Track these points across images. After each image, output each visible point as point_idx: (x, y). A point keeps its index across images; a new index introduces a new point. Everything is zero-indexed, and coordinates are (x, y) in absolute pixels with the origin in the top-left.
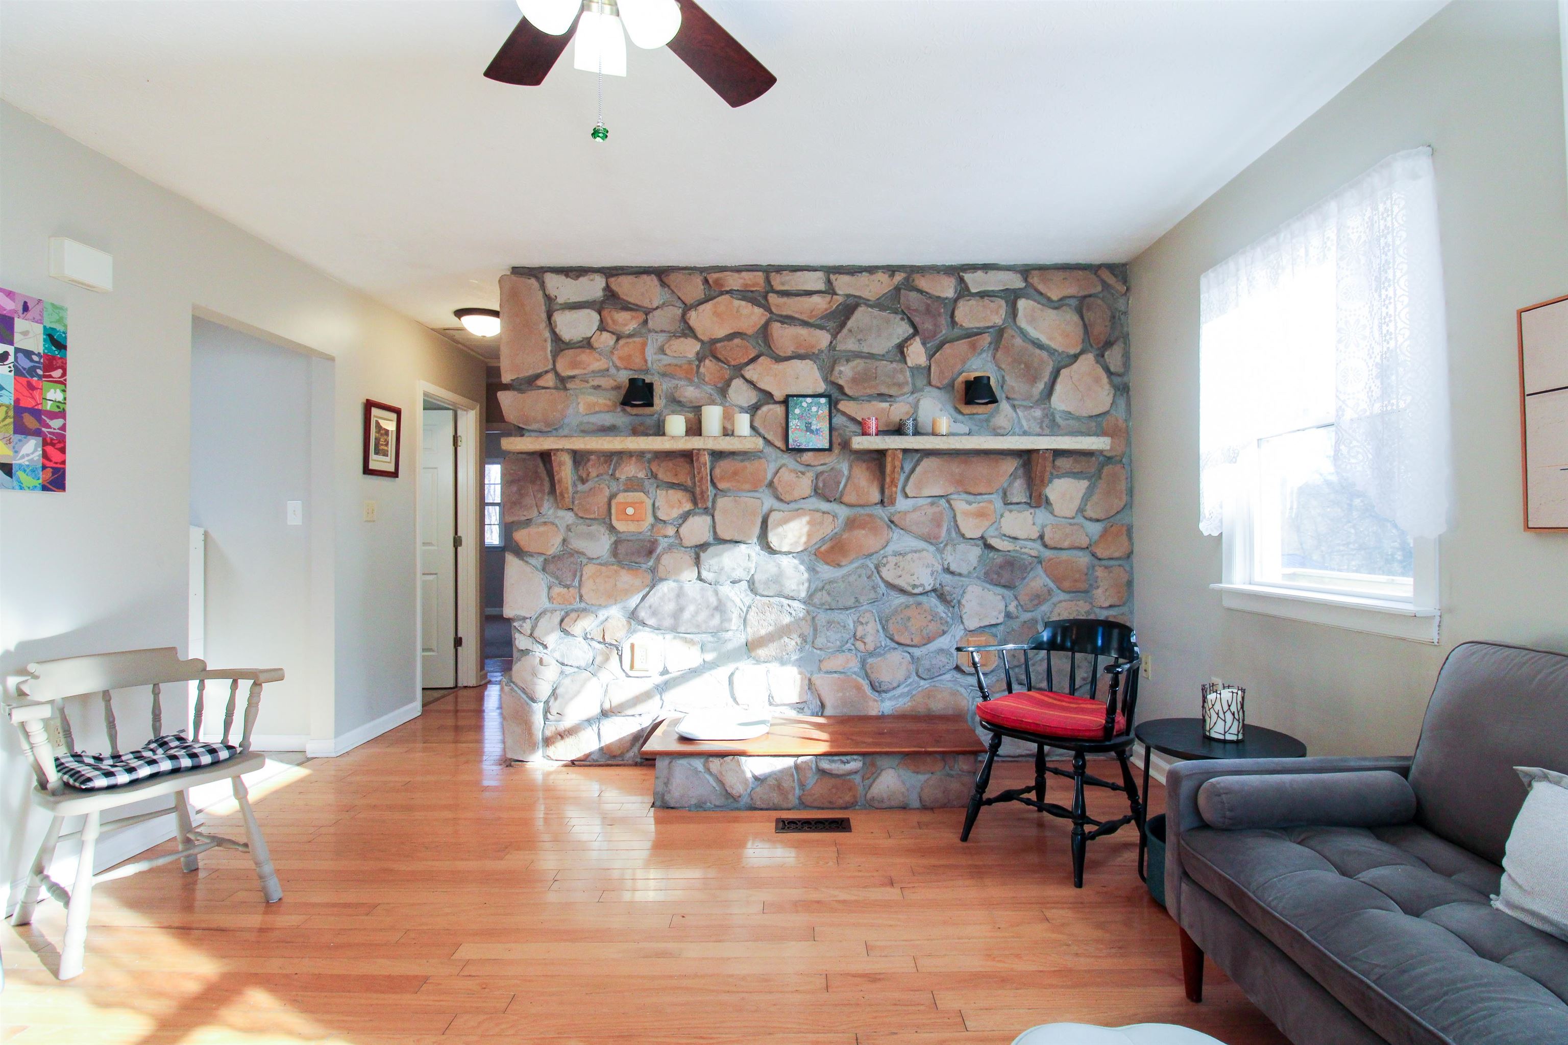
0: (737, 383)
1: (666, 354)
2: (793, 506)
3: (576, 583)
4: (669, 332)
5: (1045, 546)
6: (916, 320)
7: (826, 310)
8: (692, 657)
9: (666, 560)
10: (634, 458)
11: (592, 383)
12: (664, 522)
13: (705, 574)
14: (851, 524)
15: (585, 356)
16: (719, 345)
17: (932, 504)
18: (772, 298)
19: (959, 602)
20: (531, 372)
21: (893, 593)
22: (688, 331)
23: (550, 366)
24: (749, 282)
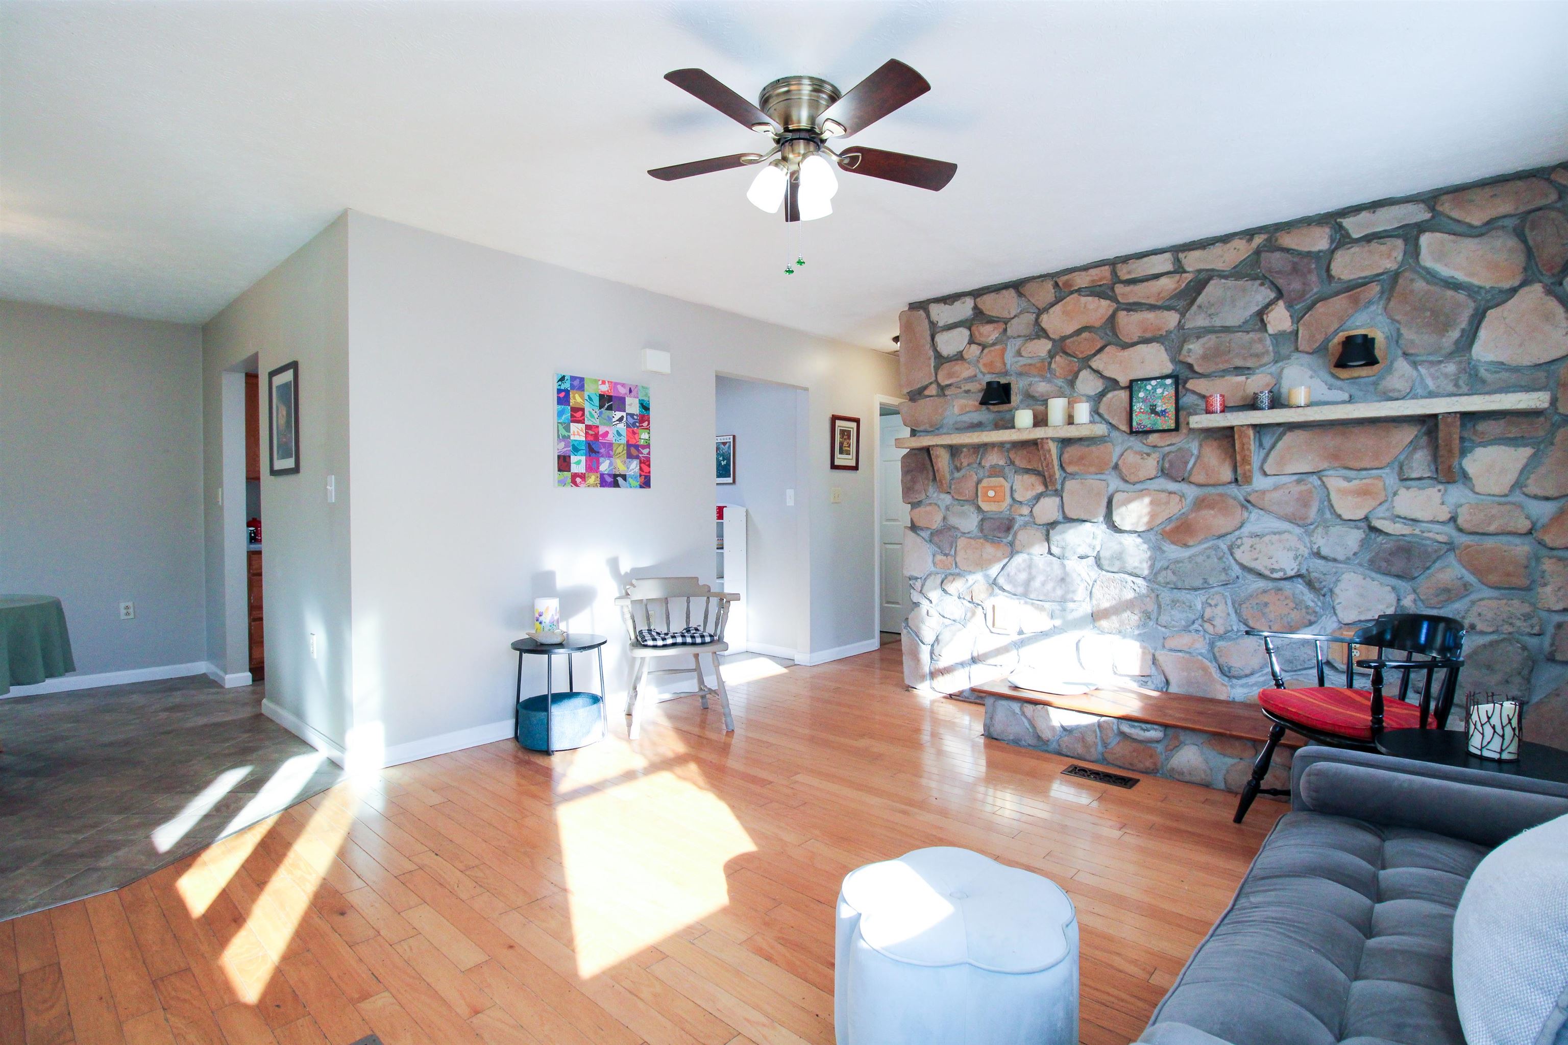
0: (1085, 374)
1: (1022, 356)
2: (1138, 487)
3: (953, 552)
4: (1024, 336)
5: (1460, 530)
6: (1281, 282)
7: (1175, 289)
8: (1043, 622)
9: (1022, 536)
10: (996, 449)
11: (963, 389)
12: (1021, 503)
13: (1054, 550)
14: (1200, 504)
15: (958, 368)
16: (1068, 341)
17: (1298, 482)
18: (1119, 289)
19: (1331, 590)
20: (919, 386)
21: (1250, 577)
22: (1041, 333)
23: (933, 379)
24: (1095, 278)
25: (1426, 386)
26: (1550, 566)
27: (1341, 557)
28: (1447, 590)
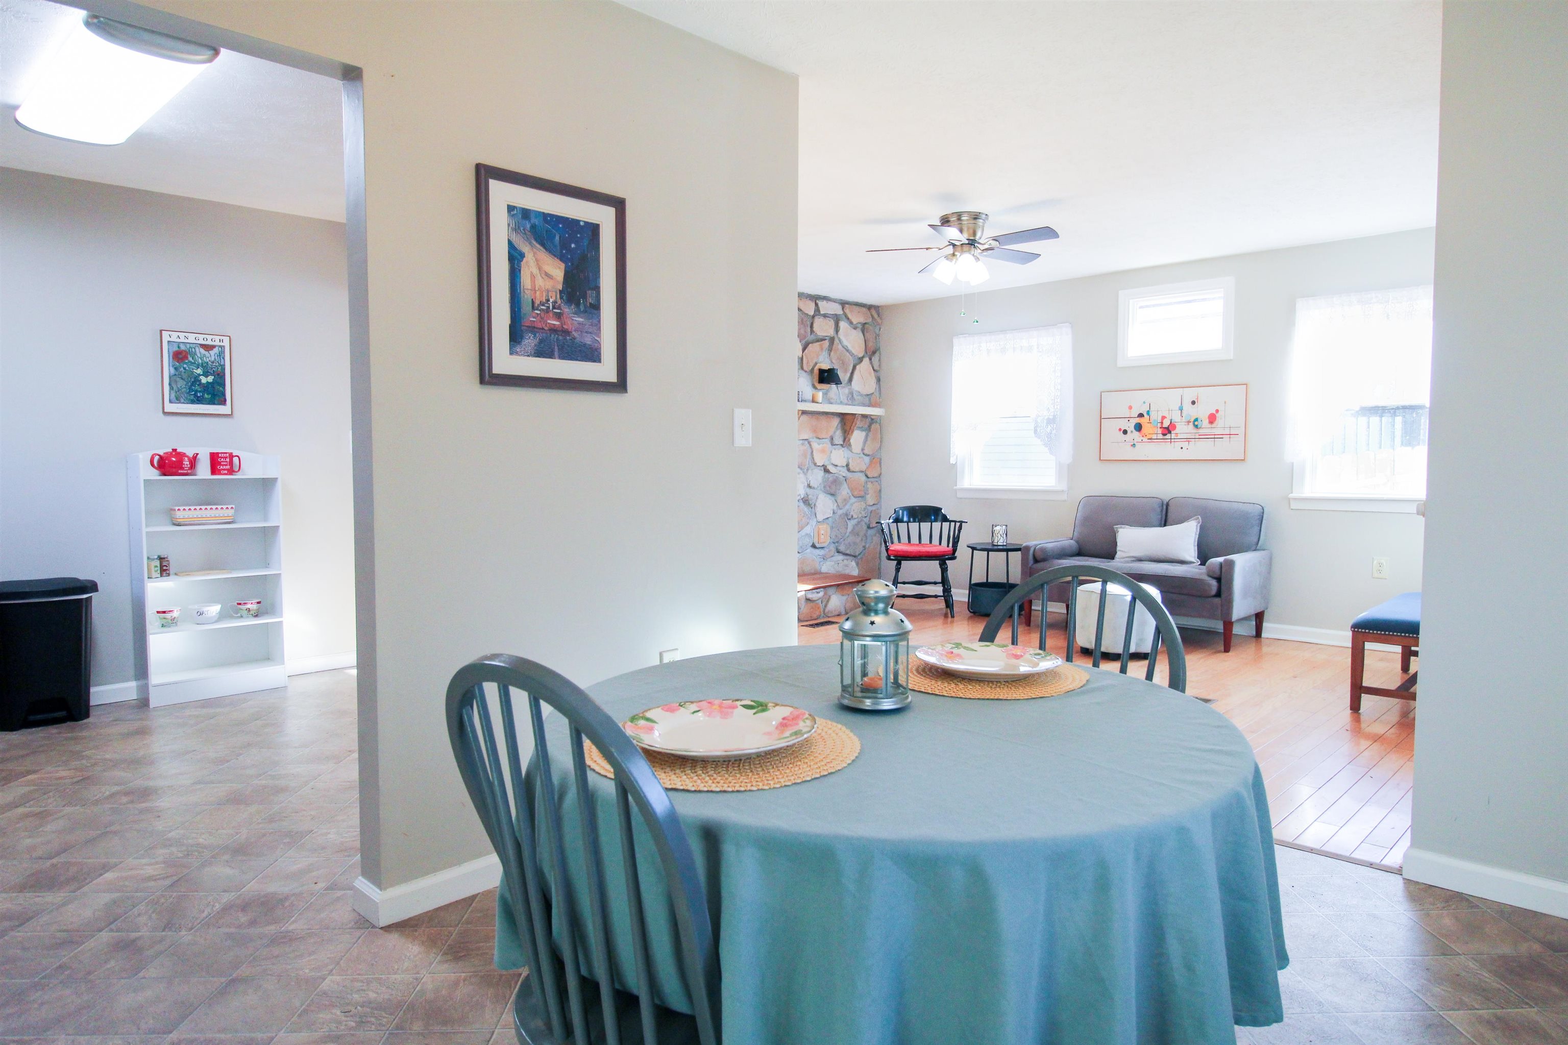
5: (849, 470)
17: (802, 444)
19: (815, 505)
25: (840, 398)
26: (869, 485)
27: (816, 487)
28: (845, 500)
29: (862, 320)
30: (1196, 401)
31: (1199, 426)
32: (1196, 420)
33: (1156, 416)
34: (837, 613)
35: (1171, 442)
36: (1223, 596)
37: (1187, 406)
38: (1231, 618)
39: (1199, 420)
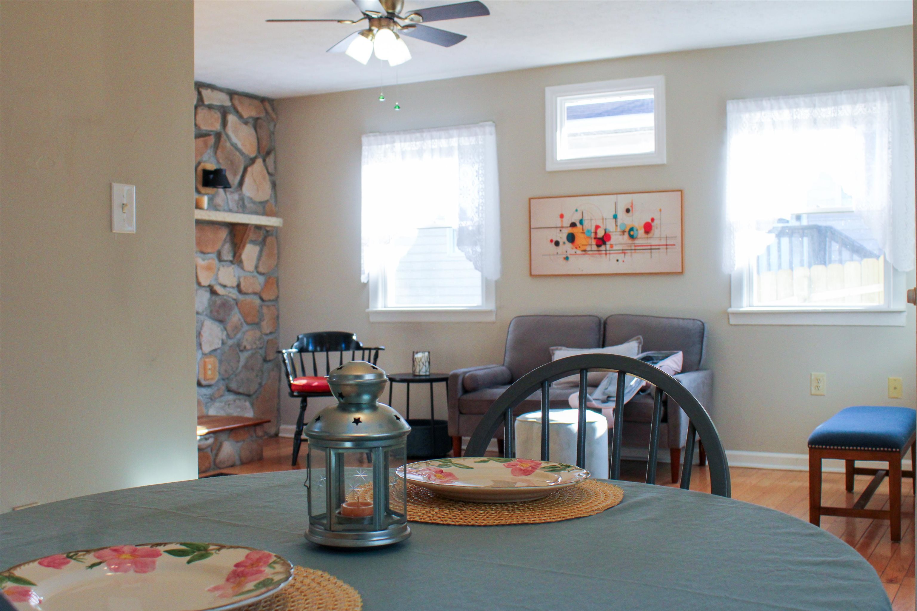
5: (240, 291)
26: (265, 310)
27: (200, 311)
28: (236, 327)
29: (254, 114)
30: (631, 209)
31: (635, 236)
32: (632, 229)
33: (590, 226)
34: (230, 463)
35: (606, 254)
36: (670, 420)
37: (621, 214)
38: (678, 444)
39: (635, 230)
